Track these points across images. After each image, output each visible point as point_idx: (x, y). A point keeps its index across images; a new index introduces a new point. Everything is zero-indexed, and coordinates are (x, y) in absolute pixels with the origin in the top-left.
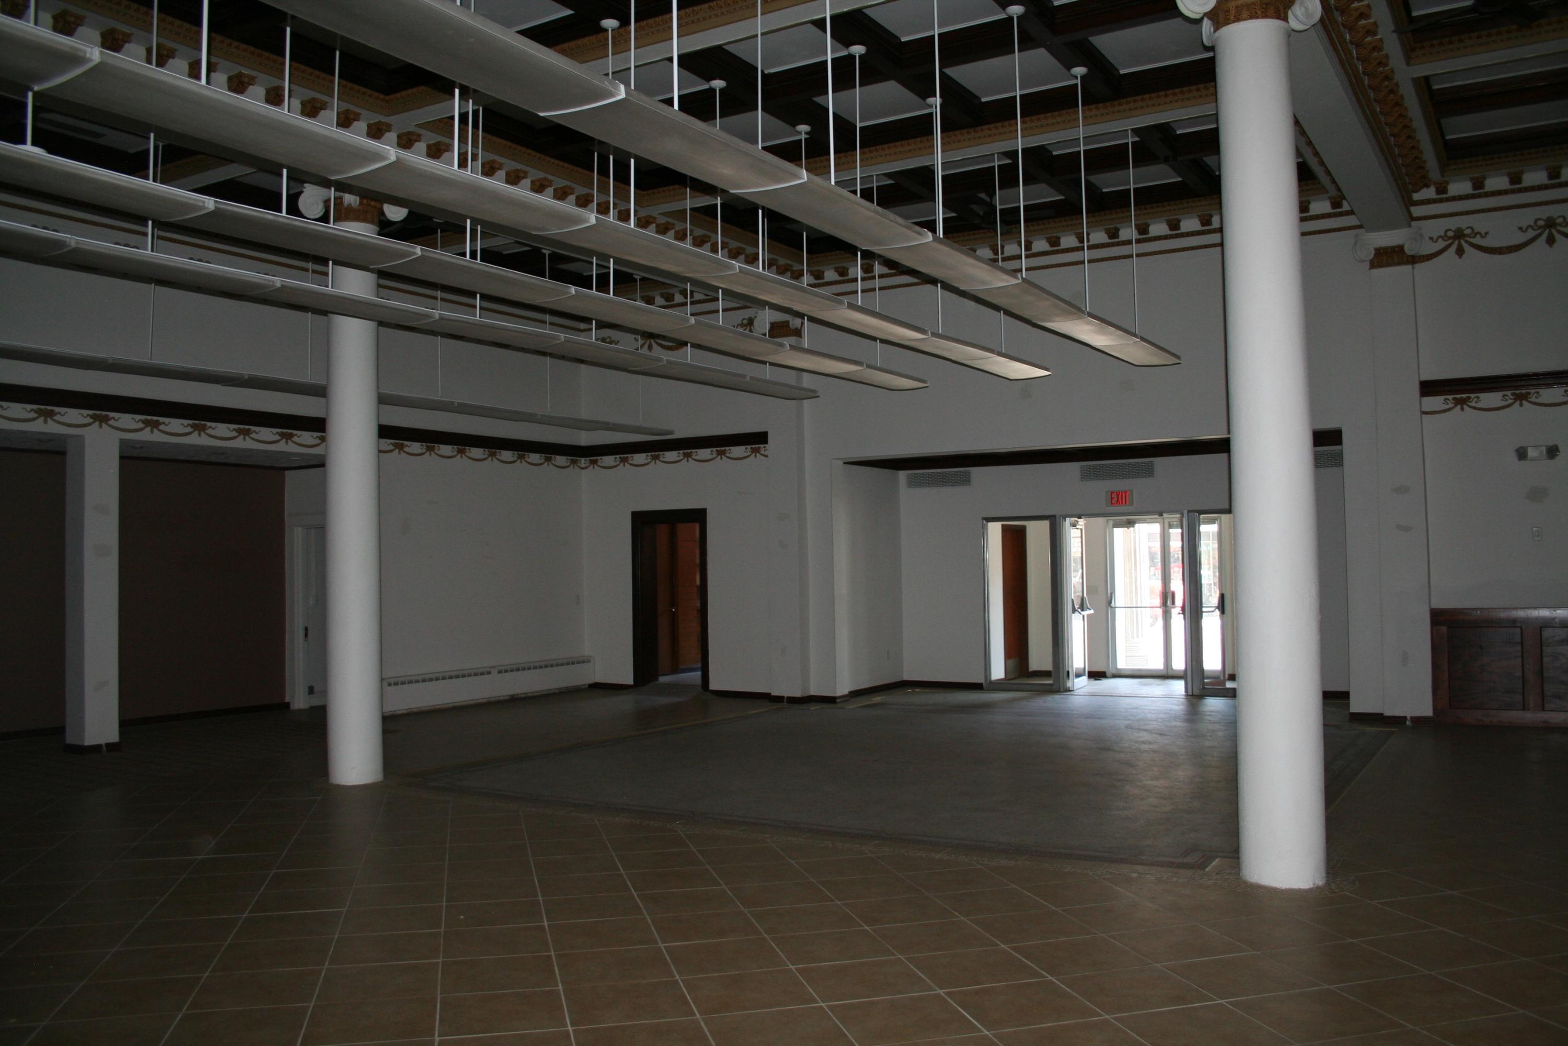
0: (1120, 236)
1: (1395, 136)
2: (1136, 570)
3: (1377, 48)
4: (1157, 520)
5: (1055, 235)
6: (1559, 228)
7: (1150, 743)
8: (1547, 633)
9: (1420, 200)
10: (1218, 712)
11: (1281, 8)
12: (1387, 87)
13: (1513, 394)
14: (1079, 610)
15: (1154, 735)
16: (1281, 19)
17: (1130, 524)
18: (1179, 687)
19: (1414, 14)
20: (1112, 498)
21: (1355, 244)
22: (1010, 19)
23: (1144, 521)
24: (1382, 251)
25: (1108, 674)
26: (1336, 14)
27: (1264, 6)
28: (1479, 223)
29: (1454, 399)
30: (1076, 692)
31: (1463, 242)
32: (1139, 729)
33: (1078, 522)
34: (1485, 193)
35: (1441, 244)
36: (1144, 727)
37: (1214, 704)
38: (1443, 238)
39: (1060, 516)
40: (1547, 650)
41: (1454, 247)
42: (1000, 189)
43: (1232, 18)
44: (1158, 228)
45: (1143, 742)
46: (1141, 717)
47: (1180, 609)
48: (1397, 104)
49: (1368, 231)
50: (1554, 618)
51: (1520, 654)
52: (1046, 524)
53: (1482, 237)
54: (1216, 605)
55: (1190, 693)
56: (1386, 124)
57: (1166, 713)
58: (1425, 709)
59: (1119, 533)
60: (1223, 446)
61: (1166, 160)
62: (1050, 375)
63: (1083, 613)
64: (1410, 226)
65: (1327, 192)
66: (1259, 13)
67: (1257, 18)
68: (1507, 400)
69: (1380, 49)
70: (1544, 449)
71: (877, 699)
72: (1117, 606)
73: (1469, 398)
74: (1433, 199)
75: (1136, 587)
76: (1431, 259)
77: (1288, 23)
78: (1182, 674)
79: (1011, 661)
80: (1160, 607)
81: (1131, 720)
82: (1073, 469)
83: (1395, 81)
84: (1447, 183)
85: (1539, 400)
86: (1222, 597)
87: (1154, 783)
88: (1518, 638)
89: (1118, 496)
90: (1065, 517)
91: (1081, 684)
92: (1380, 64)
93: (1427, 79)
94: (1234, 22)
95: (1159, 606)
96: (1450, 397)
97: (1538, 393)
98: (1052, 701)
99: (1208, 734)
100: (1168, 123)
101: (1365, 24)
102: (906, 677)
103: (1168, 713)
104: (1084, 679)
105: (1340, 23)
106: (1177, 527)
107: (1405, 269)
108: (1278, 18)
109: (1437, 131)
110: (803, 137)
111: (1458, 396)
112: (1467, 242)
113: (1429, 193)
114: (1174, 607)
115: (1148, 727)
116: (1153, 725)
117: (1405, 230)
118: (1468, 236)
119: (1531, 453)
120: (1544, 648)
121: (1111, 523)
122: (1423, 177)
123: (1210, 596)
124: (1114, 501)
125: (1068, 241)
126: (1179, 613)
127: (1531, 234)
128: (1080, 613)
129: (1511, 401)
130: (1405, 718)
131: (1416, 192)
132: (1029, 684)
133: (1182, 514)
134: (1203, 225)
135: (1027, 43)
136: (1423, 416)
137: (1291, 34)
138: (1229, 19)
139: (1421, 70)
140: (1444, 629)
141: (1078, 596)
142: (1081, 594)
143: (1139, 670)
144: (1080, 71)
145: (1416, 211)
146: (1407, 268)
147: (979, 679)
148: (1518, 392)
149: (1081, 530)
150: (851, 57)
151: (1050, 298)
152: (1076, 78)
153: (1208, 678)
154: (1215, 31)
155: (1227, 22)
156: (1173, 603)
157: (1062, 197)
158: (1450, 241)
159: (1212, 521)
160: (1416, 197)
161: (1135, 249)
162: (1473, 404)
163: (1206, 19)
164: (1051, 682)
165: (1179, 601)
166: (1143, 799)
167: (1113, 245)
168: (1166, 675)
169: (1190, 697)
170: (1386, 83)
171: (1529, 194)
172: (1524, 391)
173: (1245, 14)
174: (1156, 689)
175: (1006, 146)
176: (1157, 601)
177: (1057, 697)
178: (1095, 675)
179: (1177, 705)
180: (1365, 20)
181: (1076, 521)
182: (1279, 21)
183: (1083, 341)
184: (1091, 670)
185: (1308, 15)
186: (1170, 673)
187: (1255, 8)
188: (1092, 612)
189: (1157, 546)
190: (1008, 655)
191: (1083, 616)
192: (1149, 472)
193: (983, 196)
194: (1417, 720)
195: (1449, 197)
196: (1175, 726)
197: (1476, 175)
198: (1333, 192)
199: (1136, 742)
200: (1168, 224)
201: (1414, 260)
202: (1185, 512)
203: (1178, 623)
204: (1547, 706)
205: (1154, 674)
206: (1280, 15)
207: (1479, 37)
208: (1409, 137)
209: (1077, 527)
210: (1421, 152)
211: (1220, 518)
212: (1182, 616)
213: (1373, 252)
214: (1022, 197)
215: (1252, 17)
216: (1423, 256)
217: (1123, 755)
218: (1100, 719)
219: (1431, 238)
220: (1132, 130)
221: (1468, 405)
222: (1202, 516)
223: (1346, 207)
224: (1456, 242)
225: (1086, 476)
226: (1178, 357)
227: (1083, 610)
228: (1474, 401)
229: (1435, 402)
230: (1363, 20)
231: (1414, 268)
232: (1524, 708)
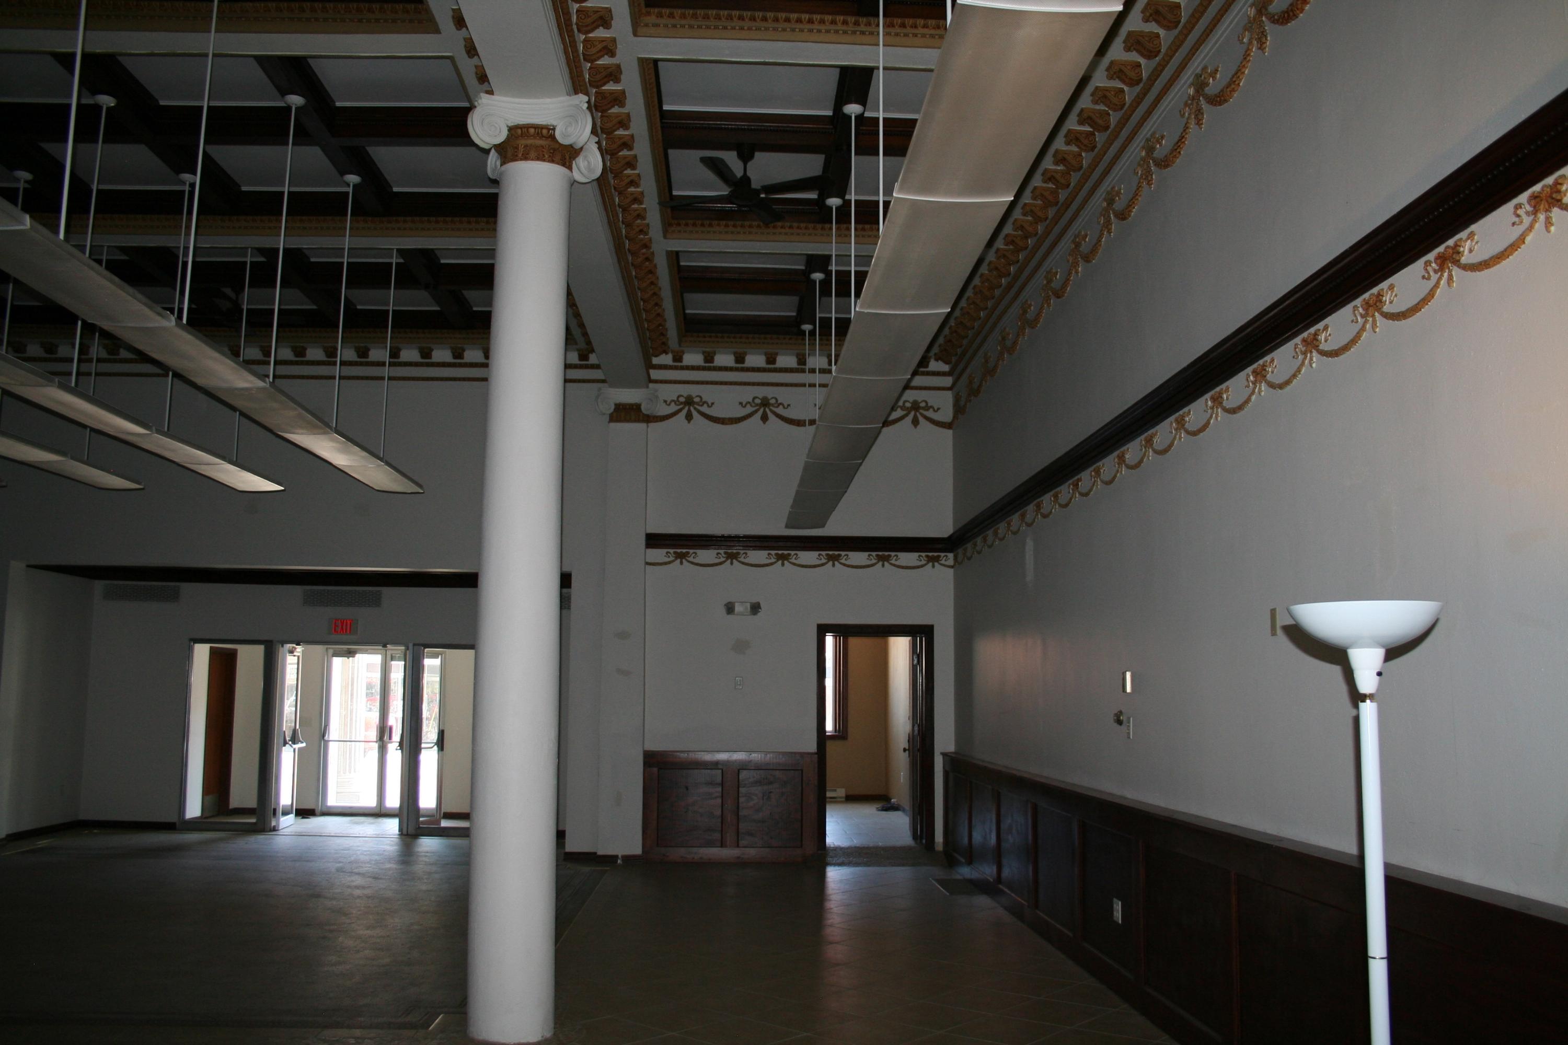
0: (370, 357)
1: (644, 301)
2: (352, 701)
3: (641, 216)
4: (380, 651)
5: (301, 345)
6: (771, 408)
7: (363, 888)
8: (743, 775)
9: (659, 365)
10: (433, 852)
11: (567, 157)
12: (644, 254)
13: (725, 553)
14: (290, 743)
15: (368, 879)
16: (566, 167)
17: (350, 654)
18: (392, 826)
19: (675, 193)
20: (336, 626)
21: (598, 397)
22: (289, 108)
23: (365, 652)
24: (621, 407)
25: (317, 812)
26: (610, 176)
27: (552, 151)
28: (707, 392)
29: (675, 553)
30: (280, 833)
31: (692, 409)
32: (352, 873)
33: (295, 648)
34: (714, 367)
35: (673, 408)
36: (356, 871)
37: (428, 845)
38: (676, 402)
39: (278, 642)
40: (743, 790)
41: (684, 412)
42: (249, 287)
43: (520, 155)
44: (410, 354)
45: (357, 887)
46: (352, 858)
47: (398, 744)
48: (651, 272)
49: (611, 386)
50: (751, 761)
51: (720, 795)
52: (260, 649)
53: (708, 406)
54: (435, 741)
55: (405, 832)
56: (639, 289)
57: (379, 855)
58: (636, 848)
59: (337, 662)
60: (470, 581)
61: (427, 287)
62: (282, 490)
63: (294, 746)
64: (648, 387)
65: (576, 344)
66: (547, 156)
67: (544, 161)
68: (720, 558)
69: (644, 218)
70: (748, 605)
71: (43, 843)
72: (330, 739)
73: (688, 553)
74: (670, 366)
75: (351, 719)
76: (664, 420)
77: (572, 172)
78: (397, 812)
79: (209, 798)
80: (376, 742)
81: (343, 862)
82: (296, 592)
83: (651, 250)
84: (683, 353)
85: (746, 561)
86: (441, 734)
87: (368, 932)
88: (719, 779)
89: (342, 625)
90: (283, 643)
91: (287, 822)
92: (641, 231)
93: (677, 253)
94: (521, 160)
95: (375, 740)
96: (672, 551)
97: (746, 554)
98: (256, 842)
99: (425, 877)
100: (432, 250)
101: (635, 191)
102: (82, 816)
103: (383, 854)
104: (292, 816)
105: (612, 185)
106: (399, 660)
107: (641, 426)
108: (564, 165)
109: (680, 306)
110: (22, 185)
111: (679, 551)
112: (695, 409)
113: (667, 359)
114: (391, 743)
115: (361, 870)
116: (366, 868)
117: (644, 390)
118: (698, 404)
119: (738, 608)
120: (740, 789)
121: (331, 652)
122: (664, 343)
123: (430, 733)
124: (338, 629)
125: (316, 353)
126: (397, 749)
127: (749, 409)
128: (291, 746)
129: (724, 559)
130: (616, 857)
131: (656, 356)
132: (227, 823)
133: (407, 649)
134: (455, 357)
135: (303, 137)
136: (647, 566)
137: (573, 183)
138: (517, 156)
139: (675, 245)
140: (655, 770)
141: (290, 727)
142: (293, 724)
143: (351, 808)
144: (353, 179)
145: (655, 374)
146: (643, 426)
147: (172, 818)
148: (729, 551)
149: (298, 657)
150: (97, 108)
151: (297, 407)
152: (348, 185)
153: (423, 816)
154: (501, 165)
155: (515, 159)
156: (390, 738)
157: (315, 307)
158: (681, 406)
159: (435, 656)
160: (655, 361)
161: (386, 371)
162: (691, 559)
163: (493, 150)
164: (254, 820)
165: (396, 737)
166: (358, 951)
167: (361, 364)
168: (380, 813)
169: (403, 837)
170: (644, 250)
171: (750, 374)
172: (735, 551)
173: (533, 154)
174: (367, 828)
175: (266, 242)
176: (373, 734)
177: (261, 838)
178: (304, 813)
179: (392, 845)
180: (635, 188)
181: (293, 647)
182: (564, 168)
183: (324, 458)
184: (297, 808)
185: (590, 169)
186: (383, 811)
187: (543, 151)
188: (304, 745)
189: (377, 677)
190: (207, 789)
191: (294, 750)
192: (376, 601)
193: (228, 291)
194: (627, 858)
195: (683, 366)
196: (390, 869)
197: (707, 350)
198: (582, 344)
199: (349, 887)
200: (420, 352)
201: (649, 419)
202: (411, 646)
203: (395, 757)
204: (742, 843)
205: (366, 812)
206: (565, 163)
207: (727, 226)
208: (656, 304)
209: (295, 654)
210: (665, 320)
211: (445, 653)
212: (400, 751)
213: (613, 407)
214: (277, 298)
215: (540, 158)
216: (657, 417)
217: (334, 903)
218: (307, 861)
219: (665, 401)
220: (398, 250)
221: (686, 560)
222: (426, 650)
223: (593, 359)
224: (687, 408)
225: (308, 601)
226: (420, 486)
227: (294, 743)
228: (692, 556)
229: (658, 554)
230: (632, 187)
231: (648, 427)
232: (723, 845)
